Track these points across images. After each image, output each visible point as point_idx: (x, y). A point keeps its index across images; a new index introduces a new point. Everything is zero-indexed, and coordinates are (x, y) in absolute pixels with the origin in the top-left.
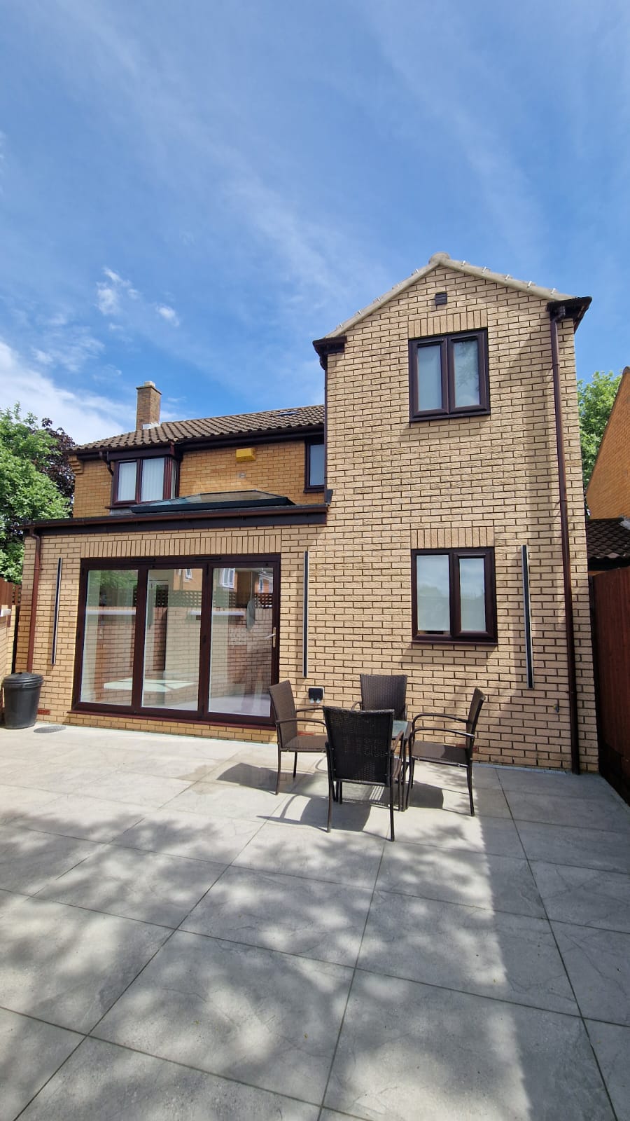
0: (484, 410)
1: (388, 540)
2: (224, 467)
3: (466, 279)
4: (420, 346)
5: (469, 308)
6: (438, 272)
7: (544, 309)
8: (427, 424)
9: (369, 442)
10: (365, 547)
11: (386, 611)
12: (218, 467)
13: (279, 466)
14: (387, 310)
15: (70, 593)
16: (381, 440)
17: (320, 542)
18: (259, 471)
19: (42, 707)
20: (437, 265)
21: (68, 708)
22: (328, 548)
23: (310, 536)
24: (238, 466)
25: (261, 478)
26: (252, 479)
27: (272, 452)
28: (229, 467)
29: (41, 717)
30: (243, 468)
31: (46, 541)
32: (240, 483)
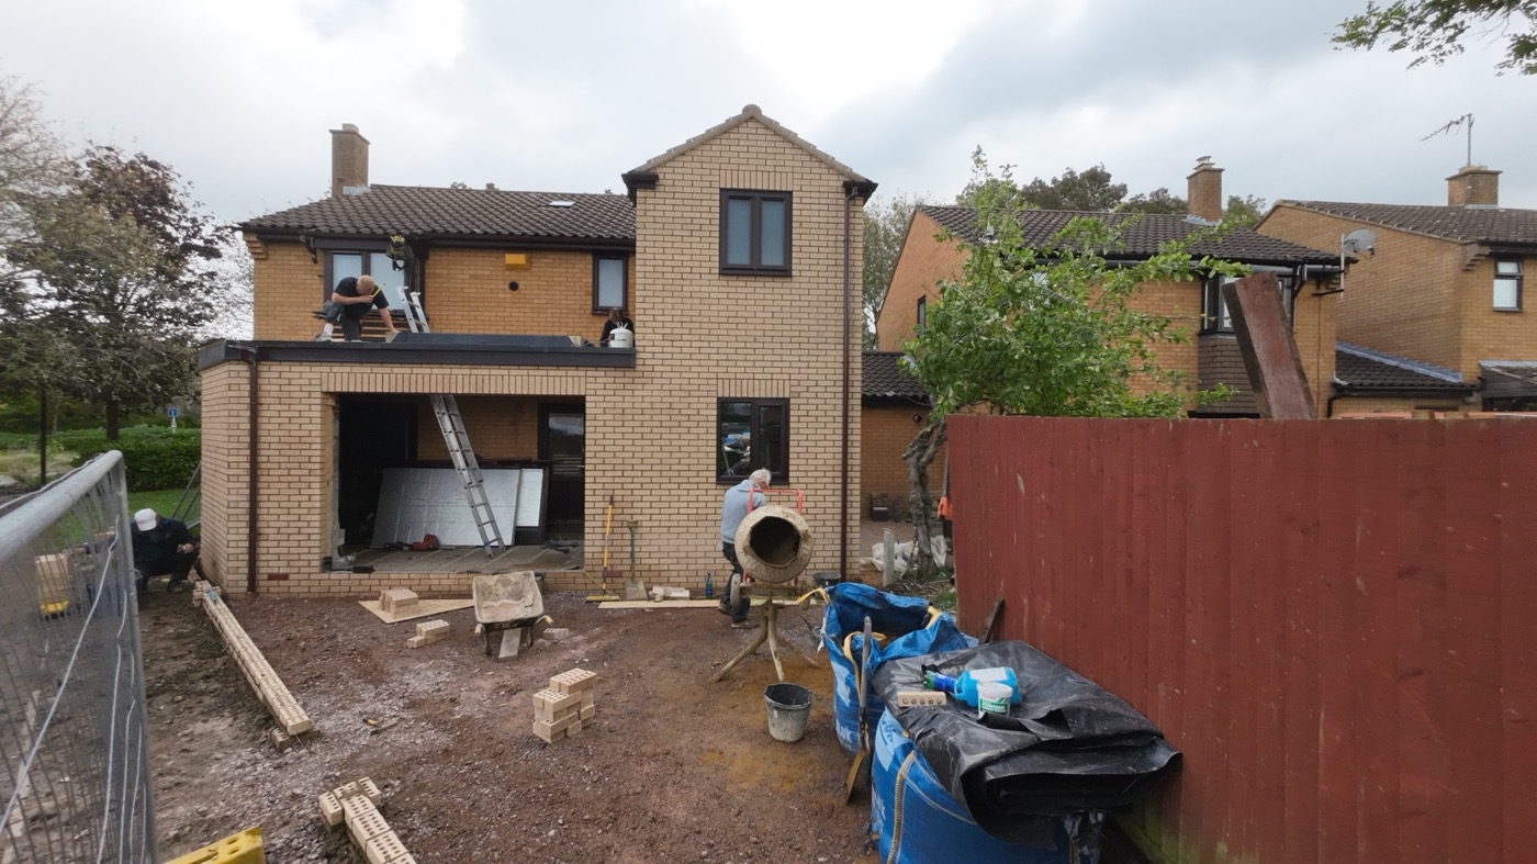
0: (786, 271)
1: (696, 387)
2: (488, 273)
3: (776, 138)
4: (732, 198)
5: (778, 169)
6: (751, 124)
7: (841, 183)
8: (735, 278)
9: (679, 288)
10: (674, 393)
11: (692, 455)
12: (479, 272)
13: (560, 279)
14: (699, 153)
15: (307, 433)
16: (691, 288)
17: (628, 387)
18: (535, 283)
19: (275, 571)
20: (752, 116)
21: (317, 570)
22: (636, 393)
23: (617, 380)
24: (507, 273)
25: (538, 292)
26: (526, 292)
27: (551, 261)
28: (494, 273)
29: (275, 583)
30: (514, 277)
31: (265, 368)
32: (509, 296)
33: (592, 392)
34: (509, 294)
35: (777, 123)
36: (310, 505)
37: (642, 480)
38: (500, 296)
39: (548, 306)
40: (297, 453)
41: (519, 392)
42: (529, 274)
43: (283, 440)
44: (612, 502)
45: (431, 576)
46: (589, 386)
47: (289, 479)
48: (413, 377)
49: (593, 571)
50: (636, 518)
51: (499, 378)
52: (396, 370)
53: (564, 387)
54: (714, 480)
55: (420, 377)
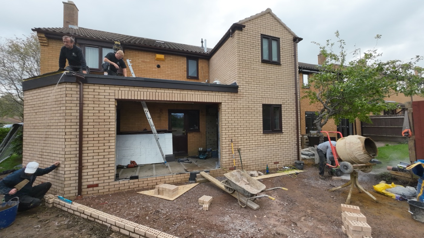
0: (279, 63)
1: (256, 100)
2: (149, 61)
3: (275, 20)
4: (264, 37)
5: (276, 30)
6: (268, 15)
7: (292, 38)
8: (266, 64)
10: (250, 102)
12: (145, 60)
13: (175, 65)
14: (254, 21)
15: (108, 117)
16: (253, 66)
17: (235, 100)
18: (166, 66)
19: (91, 183)
20: (269, 12)
21: (113, 180)
22: (238, 102)
23: (232, 97)
24: (156, 61)
25: (168, 69)
26: (163, 69)
27: (172, 58)
28: (151, 61)
29: (91, 189)
30: (159, 63)
31: (86, 87)
32: (157, 70)
33: (224, 101)
34: (157, 69)
35: (276, 16)
36: (109, 150)
37: (241, 133)
38: (153, 69)
39: (171, 74)
40: (103, 126)
41: (199, 101)
42: (164, 62)
43: (95, 120)
44: (232, 142)
45: (165, 177)
46: (223, 99)
47: (99, 139)
48: (157, 93)
49: (226, 168)
50: (239, 147)
51: (191, 95)
52: (150, 90)
53: (214, 99)
54: (262, 132)
55: (160, 93)
